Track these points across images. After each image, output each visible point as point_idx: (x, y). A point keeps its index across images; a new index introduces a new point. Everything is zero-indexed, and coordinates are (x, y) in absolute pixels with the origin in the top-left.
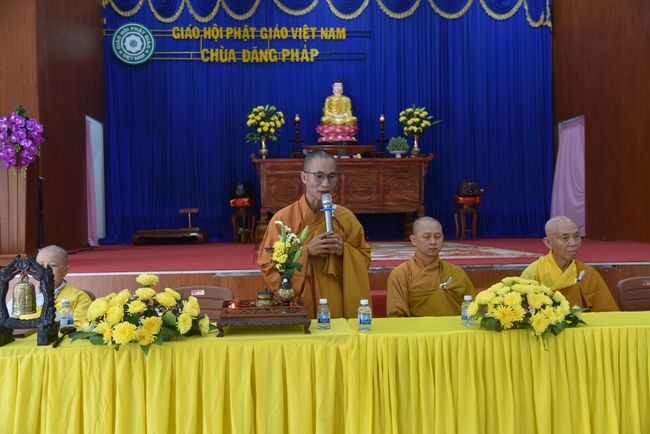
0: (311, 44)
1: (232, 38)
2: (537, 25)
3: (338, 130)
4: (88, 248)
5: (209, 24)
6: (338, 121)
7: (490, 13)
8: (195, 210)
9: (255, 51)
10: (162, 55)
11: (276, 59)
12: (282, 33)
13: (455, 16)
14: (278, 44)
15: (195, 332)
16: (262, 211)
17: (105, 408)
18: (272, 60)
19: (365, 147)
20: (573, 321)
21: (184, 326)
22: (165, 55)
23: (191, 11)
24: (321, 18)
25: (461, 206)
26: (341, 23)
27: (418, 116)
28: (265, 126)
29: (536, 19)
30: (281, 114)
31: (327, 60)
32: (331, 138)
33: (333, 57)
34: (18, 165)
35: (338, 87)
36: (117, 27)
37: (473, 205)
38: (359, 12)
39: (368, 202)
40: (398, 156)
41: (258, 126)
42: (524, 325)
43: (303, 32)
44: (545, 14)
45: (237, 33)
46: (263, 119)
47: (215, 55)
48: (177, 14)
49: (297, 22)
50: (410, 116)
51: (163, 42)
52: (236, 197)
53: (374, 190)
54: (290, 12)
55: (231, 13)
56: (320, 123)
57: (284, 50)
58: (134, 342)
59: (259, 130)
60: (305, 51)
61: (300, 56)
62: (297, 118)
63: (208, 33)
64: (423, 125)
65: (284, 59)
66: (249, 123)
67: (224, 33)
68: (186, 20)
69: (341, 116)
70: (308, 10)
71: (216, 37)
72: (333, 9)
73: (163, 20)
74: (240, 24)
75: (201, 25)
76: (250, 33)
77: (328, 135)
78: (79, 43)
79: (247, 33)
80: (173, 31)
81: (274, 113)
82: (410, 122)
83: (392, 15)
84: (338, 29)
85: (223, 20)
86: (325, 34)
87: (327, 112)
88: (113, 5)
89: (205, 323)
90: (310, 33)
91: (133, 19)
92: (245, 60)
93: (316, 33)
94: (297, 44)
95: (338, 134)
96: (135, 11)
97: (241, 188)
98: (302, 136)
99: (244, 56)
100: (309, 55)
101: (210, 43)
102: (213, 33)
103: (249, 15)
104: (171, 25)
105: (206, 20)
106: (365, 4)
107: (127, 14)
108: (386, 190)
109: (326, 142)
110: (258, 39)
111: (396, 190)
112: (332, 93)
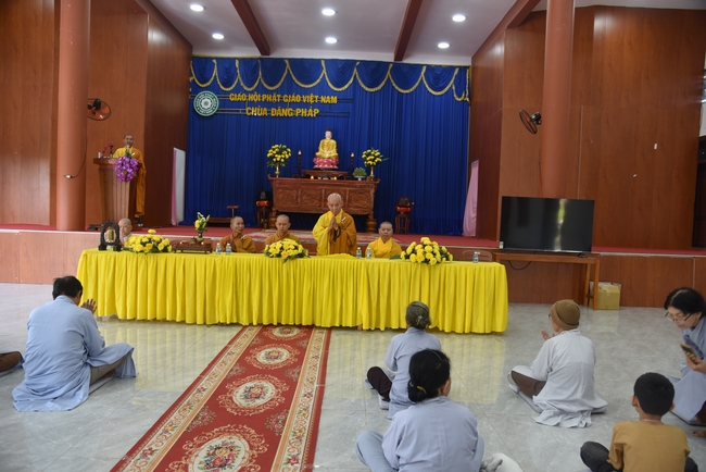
0: (314, 105)
1: (265, 101)
2: (460, 100)
4: (171, 226)
5: (252, 92)
6: (327, 156)
7: (431, 91)
8: (237, 206)
9: (279, 110)
10: (222, 111)
11: (292, 115)
12: (297, 99)
13: (407, 91)
14: (294, 105)
15: (165, 250)
16: (273, 209)
17: (134, 273)
18: (290, 115)
19: (340, 174)
20: (301, 255)
21: (161, 247)
22: (225, 111)
23: (242, 84)
24: (322, 90)
25: (399, 213)
26: (334, 93)
27: (374, 155)
28: (279, 157)
29: (460, 97)
30: (289, 150)
31: (324, 116)
32: (320, 166)
33: (328, 114)
34: (126, 181)
35: (328, 134)
36: (197, 93)
37: (406, 213)
38: (346, 87)
40: (360, 180)
41: (274, 157)
42: (279, 255)
43: (310, 98)
44: (465, 93)
45: (269, 98)
46: (277, 153)
47: (255, 112)
48: (234, 86)
49: (307, 92)
50: (369, 155)
51: (224, 103)
52: (260, 200)
54: (303, 86)
55: (266, 86)
56: (316, 157)
57: (297, 109)
58: (142, 251)
59: (274, 160)
60: (310, 110)
61: (307, 113)
62: (300, 153)
63: (251, 98)
64: (376, 161)
65: (297, 115)
66: (269, 155)
67: (261, 98)
68: (238, 90)
69: (329, 152)
70: (314, 84)
71: (256, 100)
72: (330, 84)
73: (225, 89)
74: (271, 92)
75: (247, 93)
76: (277, 98)
78: (173, 103)
79: (275, 98)
80: (230, 96)
81: (285, 149)
82: (368, 159)
83: (367, 89)
84: (332, 97)
85: (261, 90)
86: (323, 99)
87: (321, 149)
88: (196, 80)
89: (170, 248)
90: (314, 99)
91: (207, 89)
92: (273, 115)
93: (318, 99)
94: (306, 105)
95: (325, 164)
96: (208, 84)
97: (263, 194)
98: (303, 165)
99: (272, 112)
100: (313, 113)
101: (252, 104)
102: (254, 97)
103: (277, 87)
104: (229, 92)
105: (250, 89)
106: (351, 81)
107: (204, 86)
108: (349, 201)
109: (319, 169)
110: (282, 102)
111: (356, 201)
112: (324, 138)
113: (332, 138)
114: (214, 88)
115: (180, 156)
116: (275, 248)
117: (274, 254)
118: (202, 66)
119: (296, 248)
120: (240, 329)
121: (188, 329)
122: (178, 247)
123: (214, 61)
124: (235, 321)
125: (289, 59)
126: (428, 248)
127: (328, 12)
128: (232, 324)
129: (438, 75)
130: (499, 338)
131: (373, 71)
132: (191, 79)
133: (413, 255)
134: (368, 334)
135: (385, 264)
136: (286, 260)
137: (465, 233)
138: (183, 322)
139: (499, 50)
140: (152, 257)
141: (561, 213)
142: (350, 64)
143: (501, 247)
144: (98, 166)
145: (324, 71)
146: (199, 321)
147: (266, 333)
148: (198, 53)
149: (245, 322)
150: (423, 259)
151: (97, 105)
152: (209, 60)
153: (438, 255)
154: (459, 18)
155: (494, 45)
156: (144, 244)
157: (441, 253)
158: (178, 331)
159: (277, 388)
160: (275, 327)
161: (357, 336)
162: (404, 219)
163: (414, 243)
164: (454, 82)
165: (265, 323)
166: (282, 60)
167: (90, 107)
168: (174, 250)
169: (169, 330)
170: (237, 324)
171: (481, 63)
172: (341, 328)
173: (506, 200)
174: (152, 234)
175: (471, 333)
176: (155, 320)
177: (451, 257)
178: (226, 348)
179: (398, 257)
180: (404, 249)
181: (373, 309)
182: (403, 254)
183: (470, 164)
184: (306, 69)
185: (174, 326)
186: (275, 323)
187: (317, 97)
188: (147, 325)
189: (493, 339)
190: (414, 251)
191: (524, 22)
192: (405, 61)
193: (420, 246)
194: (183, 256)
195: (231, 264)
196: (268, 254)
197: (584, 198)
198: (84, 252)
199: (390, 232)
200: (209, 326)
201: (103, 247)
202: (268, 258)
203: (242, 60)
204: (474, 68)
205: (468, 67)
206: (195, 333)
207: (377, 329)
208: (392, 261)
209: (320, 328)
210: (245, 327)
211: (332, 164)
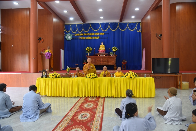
0: (98, 36)
4: (60, 70)
5: (81, 33)
6: (102, 49)
7: (130, 30)
8: (78, 64)
9: (88, 37)
10: (73, 39)
12: (93, 34)
13: (124, 30)
14: (92, 36)
15: (59, 77)
17: (51, 84)
18: (91, 39)
19: (106, 54)
20: (96, 77)
21: (58, 76)
23: (78, 31)
24: (100, 31)
25: (123, 64)
26: (103, 32)
29: (138, 31)
30: (92, 48)
31: (101, 38)
34: (48, 59)
35: (102, 43)
36: (66, 34)
37: (125, 64)
38: (106, 30)
39: (106, 63)
40: (111, 55)
42: (90, 77)
43: (97, 34)
44: (140, 30)
45: (86, 34)
47: (82, 38)
49: (96, 32)
50: (114, 48)
51: (73, 36)
53: (107, 61)
55: (85, 31)
56: (99, 50)
58: (53, 78)
59: (88, 51)
61: (96, 38)
62: (95, 49)
63: (81, 34)
64: (116, 50)
65: (93, 39)
66: (86, 50)
68: (77, 33)
70: (98, 30)
72: (102, 30)
74: (86, 33)
75: (80, 33)
78: (60, 37)
79: (87, 34)
83: (112, 30)
85: (83, 32)
86: (100, 34)
87: (100, 47)
89: (60, 76)
92: (87, 39)
94: (96, 36)
97: (85, 61)
98: (95, 52)
100: (98, 38)
101: (81, 36)
102: (82, 34)
103: (88, 31)
104: (75, 33)
105: (81, 32)
106: (108, 29)
107: (68, 32)
108: (109, 61)
109: (100, 53)
110: (89, 35)
111: (111, 61)
112: (101, 44)
113: (103, 44)
114: (71, 33)
115: (62, 51)
116: (88, 75)
117: (88, 77)
118: (67, 27)
119: (94, 75)
120: (80, 98)
121: (66, 99)
122: (62, 76)
123: (71, 25)
124: (78, 96)
125: (91, 24)
126: (131, 74)
127: (101, 10)
128: (77, 97)
129: (132, 25)
130: (153, 99)
131: (114, 25)
132: (65, 30)
134: (116, 98)
135: (119, 79)
136: (92, 79)
137: (142, 69)
138: (64, 97)
139: (149, 17)
140: (55, 79)
141: (170, 62)
142: (107, 24)
143: (152, 72)
144: (41, 55)
145: (100, 26)
146: (69, 96)
147: (87, 99)
148: (66, 23)
149: (81, 96)
150: (130, 77)
151: (40, 39)
152: (69, 25)
153: (134, 76)
154: (137, 9)
155: (147, 16)
156: (53, 76)
157: (135, 75)
158: (63, 99)
159: (90, 114)
160: (89, 97)
161: (112, 99)
162: (124, 66)
163: (127, 73)
164: (137, 27)
165: (87, 96)
166: (89, 24)
167: (38, 40)
168: (61, 77)
169: (60, 99)
170: (79, 97)
171: (144, 21)
172: (108, 97)
173: (153, 59)
174: (55, 73)
175: (145, 98)
176: (57, 96)
177: (138, 76)
178: (76, 104)
180: (125, 74)
181: (117, 91)
182: (124, 76)
183: (142, 50)
184: (95, 26)
185: (62, 98)
186: (89, 96)
187: (99, 33)
188: (55, 98)
189: (151, 99)
190: (127, 75)
191: (156, 9)
192: (123, 22)
193: (129, 73)
194: (64, 78)
195: (77, 80)
196: (87, 77)
197: (176, 58)
198: (37, 78)
199: (120, 70)
200: (71, 97)
201: (42, 77)
202: (87, 78)
203: (78, 25)
204: (142, 23)
205: (140, 23)
206: (67, 100)
207: (118, 97)
208: (121, 78)
209: (102, 97)
210: (81, 98)
211: (104, 51)
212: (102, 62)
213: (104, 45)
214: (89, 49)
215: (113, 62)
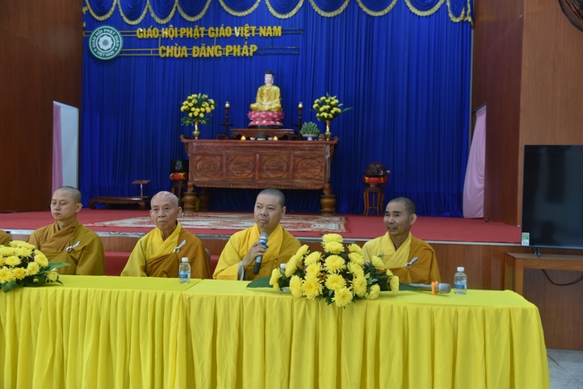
0: (251, 40)
1: (185, 37)
2: (458, 20)
3: (263, 116)
5: (166, 26)
7: (414, 10)
8: (145, 182)
9: (203, 48)
10: (128, 52)
11: (220, 54)
12: (226, 32)
13: (380, 14)
14: (223, 41)
16: (190, 184)
18: (217, 55)
19: (283, 132)
22: (131, 52)
23: (153, 15)
24: (261, 18)
25: (368, 185)
26: (277, 22)
27: (329, 104)
28: (196, 111)
29: (457, 15)
30: (212, 101)
31: (264, 54)
32: (257, 123)
33: (270, 51)
35: (268, 78)
36: (93, 29)
37: (378, 185)
38: (294, 12)
39: (280, 179)
40: (310, 139)
41: (190, 111)
43: (245, 31)
44: (466, 10)
45: (189, 32)
46: (195, 106)
47: (172, 51)
48: (141, 18)
49: (239, 22)
50: (321, 104)
51: (129, 41)
52: (175, 171)
53: (285, 168)
54: (235, 14)
55: (185, 16)
56: (251, 110)
57: (228, 46)
59: (190, 115)
60: (245, 47)
61: (241, 51)
62: (227, 105)
63: (165, 33)
64: (333, 111)
65: (227, 54)
66: (183, 108)
67: (179, 33)
68: (148, 23)
69: (269, 103)
70: (250, 11)
71: (171, 36)
72: (271, 10)
73: (130, 23)
74: (191, 25)
75: (160, 26)
76: (200, 32)
77: (255, 119)
79: (197, 32)
80: (138, 32)
81: (206, 100)
82: (321, 109)
83: (323, 14)
84: (275, 27)
85: (178, 22)
86: (264, 32)
88: (91, 11)
90: (251, 32)
91: (106, 22)
92: (194, 55)
93: (256, 31)
95: (263, 119)
96: (108, 16)
98: (230, 121)
99: (194, 52)
100: (249, 50)
101: (167, 42)
102: (169, 33)
103: (199, 17)
104: (136, 27)
105: (164, 22)
106: (300, 5)
107: (102, 18)
108: (295, 170)
109: (255, 127)
110: (207, 37)
111: (305, 169)
112: (263, 84)
113: (275, 84)
114: (115, 22)
126: (334, 262)
132: (84, 10)
133: (295, 280)
137: (467, 212)
143: (526, 242)
150: (318, 290)
153: (360, 279)
157: (370, 272)
162: (376, 194)
173: (532, 152)
177: (395, 281)
179: (265, 283)
183: (474, 113)
190: (300, 269)
211: (274, 119)
212: (261, 170)
213: (276, 89)
214: (197, 106)
215: (314, 175)
